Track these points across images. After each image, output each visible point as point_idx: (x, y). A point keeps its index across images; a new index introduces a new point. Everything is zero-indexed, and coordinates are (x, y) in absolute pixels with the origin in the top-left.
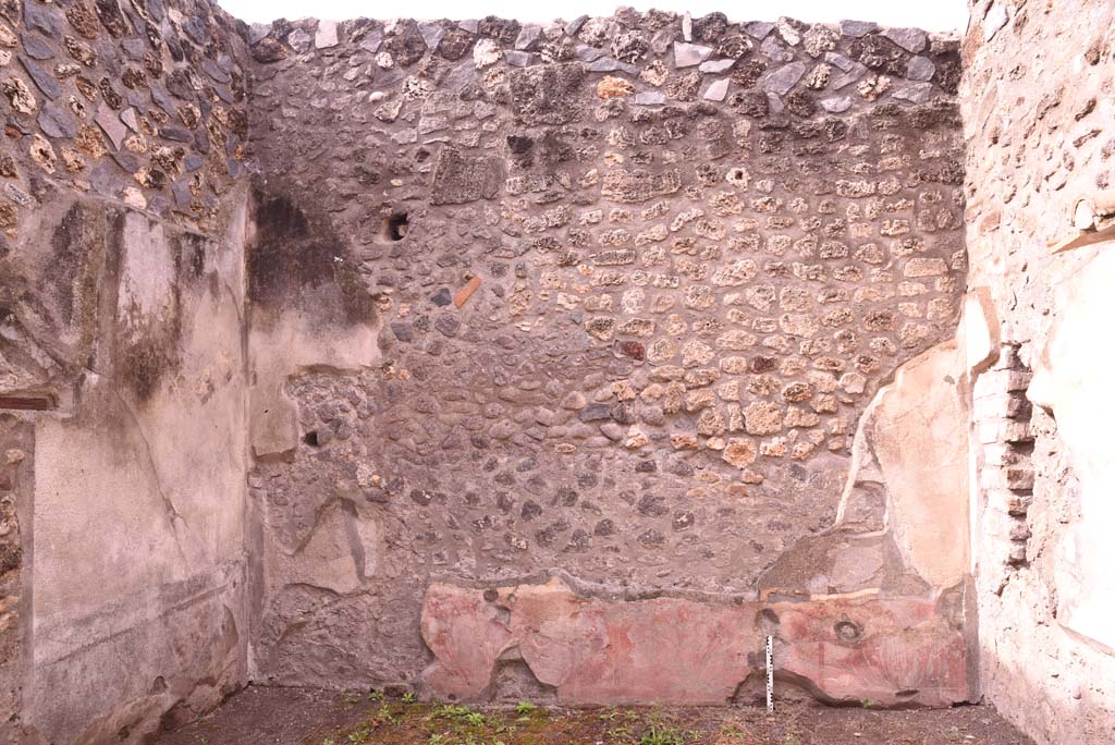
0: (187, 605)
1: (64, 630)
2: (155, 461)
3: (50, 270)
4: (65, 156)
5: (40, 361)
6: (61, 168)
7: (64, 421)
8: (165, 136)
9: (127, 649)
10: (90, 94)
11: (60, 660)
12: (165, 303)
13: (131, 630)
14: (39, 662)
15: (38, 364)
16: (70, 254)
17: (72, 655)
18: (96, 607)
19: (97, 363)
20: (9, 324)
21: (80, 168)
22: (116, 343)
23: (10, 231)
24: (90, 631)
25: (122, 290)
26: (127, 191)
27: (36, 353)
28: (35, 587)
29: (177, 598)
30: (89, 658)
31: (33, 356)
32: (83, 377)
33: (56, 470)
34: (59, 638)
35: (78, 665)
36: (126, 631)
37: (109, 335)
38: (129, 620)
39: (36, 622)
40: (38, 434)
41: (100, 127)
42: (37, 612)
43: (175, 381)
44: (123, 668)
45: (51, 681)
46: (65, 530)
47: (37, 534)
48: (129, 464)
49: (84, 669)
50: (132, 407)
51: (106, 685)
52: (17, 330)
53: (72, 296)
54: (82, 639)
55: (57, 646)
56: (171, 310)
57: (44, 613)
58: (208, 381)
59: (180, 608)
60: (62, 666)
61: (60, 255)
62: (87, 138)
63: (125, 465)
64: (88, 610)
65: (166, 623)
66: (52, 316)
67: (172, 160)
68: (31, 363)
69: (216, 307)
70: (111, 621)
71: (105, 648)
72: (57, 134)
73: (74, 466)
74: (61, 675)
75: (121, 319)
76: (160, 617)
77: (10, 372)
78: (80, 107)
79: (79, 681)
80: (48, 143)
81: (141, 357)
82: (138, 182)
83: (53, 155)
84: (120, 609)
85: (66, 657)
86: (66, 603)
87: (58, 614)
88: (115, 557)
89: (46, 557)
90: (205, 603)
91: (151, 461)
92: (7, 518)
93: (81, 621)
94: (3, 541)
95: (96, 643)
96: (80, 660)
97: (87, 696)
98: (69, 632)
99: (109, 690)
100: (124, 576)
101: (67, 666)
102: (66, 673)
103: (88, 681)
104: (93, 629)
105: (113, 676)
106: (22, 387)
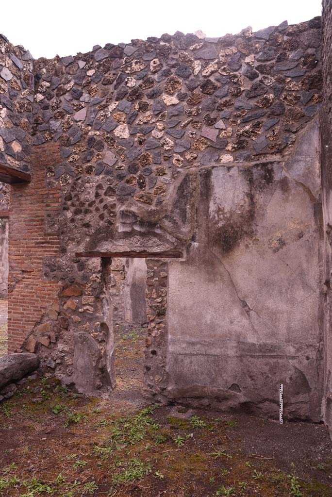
0: (259, 357)
1: (182, 343)
2: (234, 281)
3: (176, 205)
4: (187, 157)
5: (171, 240)
6: (185, 162)
7: (182, 262)
8: (245, 122)
9: (215, 364)
10: (197, 126)
11: (180, 354)
12: (242, 203)
13: (217, 356)
14: (171, 351)
15: (170, 241)
16: (184, 196)
17: (186, 355)
18: (198, 340)
19: (197, 238)
20: (157, 228)
21: (195, 158)
22: (208, 228)
23: (162, 194)
24: (194, 348)
25: (211, 204)
26: (221, 158)
27: (168, 237)
28: (169, 324)
29: (250, 351)
30: (193, 358)
31: (168, 238)
32: (190, 244)
33: (178, 281)
34: (180, 346)
35: (189, 360)
36: (214, 355)
37: (204, 225)
38: (217, 351)
39: (170, 337)
40: (169, 267)
41: (204, 137)
42: (170, 333)
43: (251, 242)
44: (212, 371)
45: (176, 360)
46: (182, 305)
47: (170, 304)
48: (217, 282)
49: (191, 362)
50: (219, 256)
51: (202, 373)
52: (161, 230)
53: (186, 212)
54: (190, 350)
55: (179, 349)
56: (247, 207)
57: (173, 334)
58: (279, 240)
59: (252, 356)
60: (181, 357)
61: (180, 197)
63: (215, 281)
64: (193, 340)
65: (241, 361)
66: (177, 222)
67: (251, 130)
68: (168, 241)
69: (287, 197)
70: (206, 348)
71: (202, 358)
72: (183, 150)
73: (187, 280)
74: (180, 360)
75: (211, 217)
76: (237, 356)
77: (162, 245)
78: (192, 134)
79: (188, 366)
80: (179, 155)
81: (225, 232)
82: (228, 150)
83: (182, 159)
84: (212, 345)
85: (183, 354)
86: (183, 333)
87: (179, 337)
88: (209, 322)
89: (174, 313)
90: (275, 360)
91: (231, 281)
92: (161, 296)
93: (190, 343)
94: (158, 304)
95: (197, 354)
96: (189, 358)
97: (192, 374)
98: (184, 345)
99: (204, 376)
100: (214, 331)
101: (183, 358)
102: (182, 360)
103: (193, 368)
104: (196, 348)
105: (206, 371)
106: (167, 250)
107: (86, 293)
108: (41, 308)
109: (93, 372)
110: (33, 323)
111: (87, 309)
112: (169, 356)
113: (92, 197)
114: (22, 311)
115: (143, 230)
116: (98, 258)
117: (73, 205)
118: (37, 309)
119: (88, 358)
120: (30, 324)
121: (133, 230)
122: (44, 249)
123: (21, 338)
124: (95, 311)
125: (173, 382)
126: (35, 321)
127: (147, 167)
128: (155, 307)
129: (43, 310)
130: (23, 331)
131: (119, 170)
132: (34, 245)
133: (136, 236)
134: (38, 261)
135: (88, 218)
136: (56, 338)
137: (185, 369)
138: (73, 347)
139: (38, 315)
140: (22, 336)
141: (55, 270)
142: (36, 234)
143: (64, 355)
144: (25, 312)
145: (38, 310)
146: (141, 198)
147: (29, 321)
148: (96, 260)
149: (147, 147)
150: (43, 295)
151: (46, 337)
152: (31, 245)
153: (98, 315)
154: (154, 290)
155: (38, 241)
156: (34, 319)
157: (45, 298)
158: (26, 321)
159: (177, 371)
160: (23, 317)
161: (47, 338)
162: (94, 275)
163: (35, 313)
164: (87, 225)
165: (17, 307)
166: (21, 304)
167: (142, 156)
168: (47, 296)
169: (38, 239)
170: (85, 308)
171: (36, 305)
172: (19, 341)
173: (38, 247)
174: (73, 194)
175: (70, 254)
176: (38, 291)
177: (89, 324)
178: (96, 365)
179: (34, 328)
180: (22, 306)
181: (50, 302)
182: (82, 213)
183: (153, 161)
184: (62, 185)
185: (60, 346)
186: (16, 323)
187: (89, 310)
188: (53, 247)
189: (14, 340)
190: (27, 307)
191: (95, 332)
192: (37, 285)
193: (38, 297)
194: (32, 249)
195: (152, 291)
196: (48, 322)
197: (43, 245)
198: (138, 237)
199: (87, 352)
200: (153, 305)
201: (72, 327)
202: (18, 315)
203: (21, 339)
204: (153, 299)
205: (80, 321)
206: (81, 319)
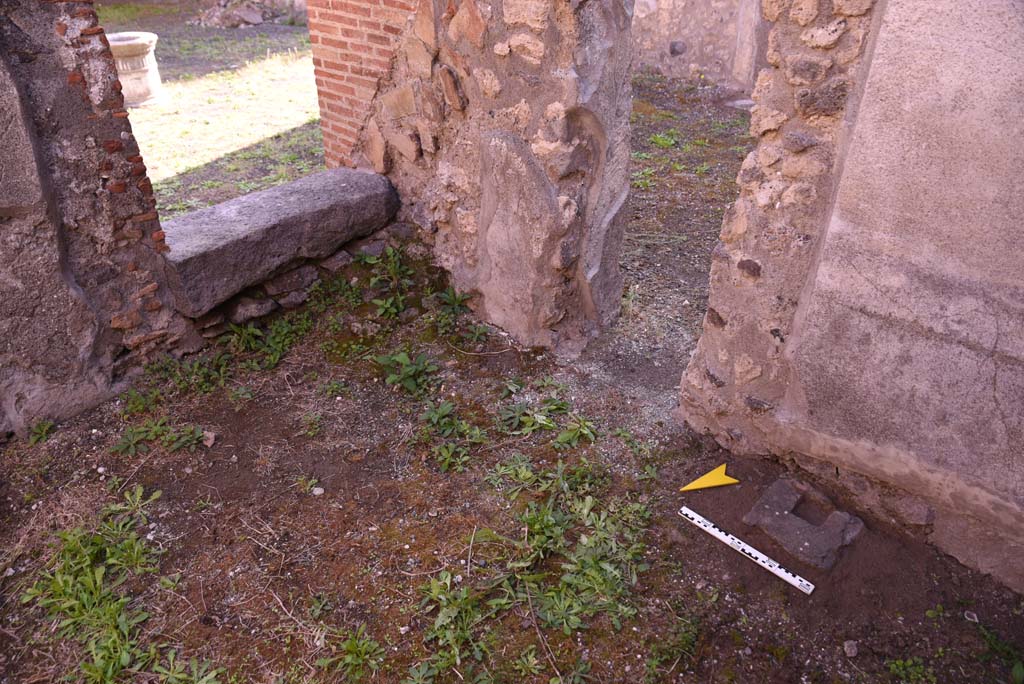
1: (887, 269)
14: (824, 287)
17: (888, 322)
18: (977, 275)
24: (944, 307)
28: (847, 163)
30: (920, 347)
34: (871, 275)
35: (894, 348)
39: (836, 224)
42: (843, 208)
44: (998, 426)
45: (839, 330)
46: (950, 80)
47: (879, 68)
49: (905, 359)
51: (942, 419)
54: (919, 308)
57: (853, 216)
60: (864, 324)
64: (951, 268)
71: (968, 362)
74: (855, 334)
79: (886, 369)
86: (904, 226)
87: (882, 237)
89: (886, 119)
92: (837, 14)
93: (930, 277)
94: (814, 58)
95: (948, 338)
96: (901, 339)
97: (895, 402)
98: (896, 281)
99: (945, 432)
101: (872, 330)
102: (866, 339)
103: (906, 382)
104: (952, 308)
105: (966, 419)
109: (533, 275)
110: (370, 78)
111: (523, 48)
112: (810, 305)
114: (344, 39)
118: (377, 33)
119: (518, 227)
120: (363, 83)
123: (349, 123)
124: (551, 58)
125: (803, 400)
126: (374, 75)
128: (795, 72)
129: (391, 37)
130: (352, 103)
136: (435, 139)
137: (868, 375)
138: (478, 179)
140: (351, 120)
143: (453, 198)
144: (349, 40)
145: (381, 38)
147: (360, 72)
151: (409, 132)
153: (559, 73)
156: (373, 68)
158: (354, 71)
159: (832, 369)
160: (346, 57)
161: (411, 137)
163: (375, 46)
165: (329, 23)
166: (337, 12)
170: (515, 41)
171: (372, 18)
172: (345, 132)
177: (526, 107)
178: (542, 256)
179: (375, 96)
180: (340, 19)
185: (444, 170)
186: (332, 76)
187: (529, 53)
189: (334, 128)
190: (352, 22)
196: (410, 83)
199: (515, 208)
201: (475, 111)
202: (333, 49)
203: (349, 128)
204: (792, 28)
205: (498, 89)
206: (501, 82)
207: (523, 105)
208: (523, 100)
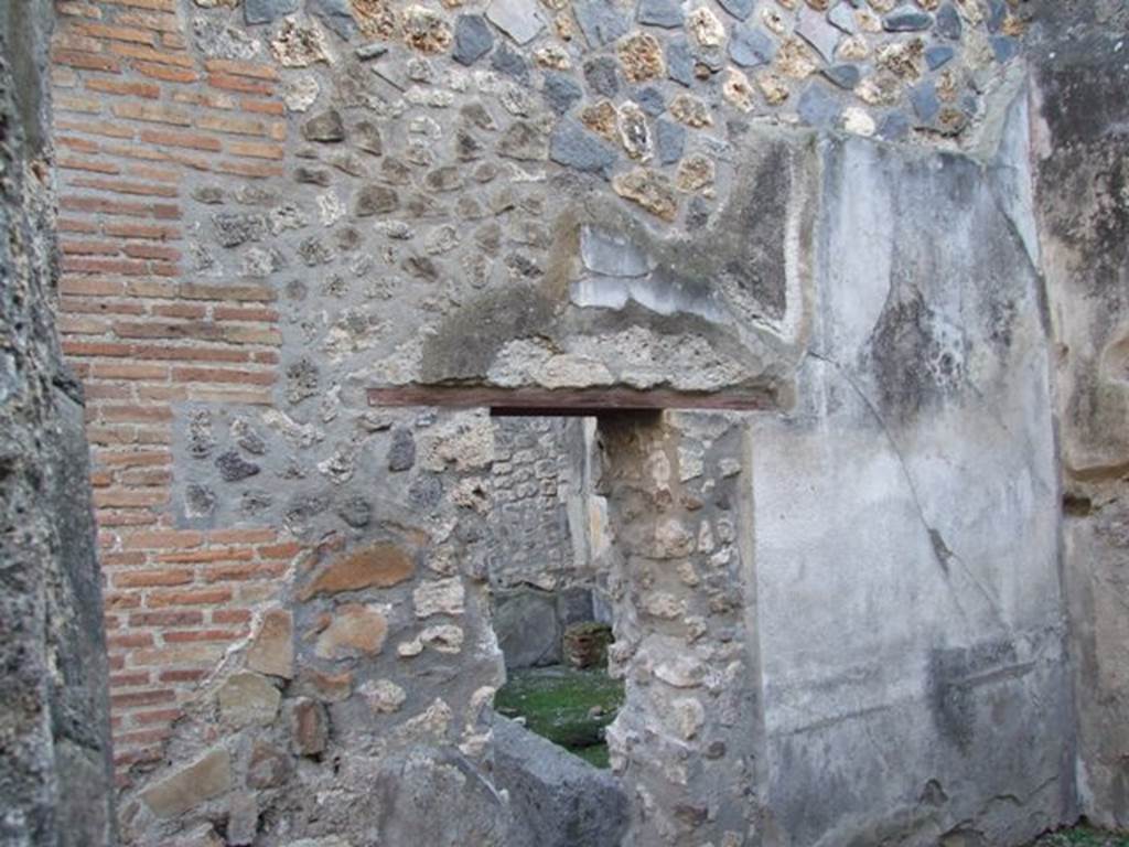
1: (800, 693)
4: (763, 85)
6: (759, 103)
8: (892, 27)
9: (884, 733)
13: (889, 707)
14: (772, 729)
15: (749, 352)
16: (777, 208)
17: (810, 730)
18: (840, 669)
20: (712, 304)
21: (785, 98)
23: (706, 191)
24: (833, 700)
26: (845, 115)
27: (745, 337)
30: (832, 733)
32: (807, 365)
34: (794, 702)
35: (821, 744)
36: (882, 709)
38: (886, 694)
39: (765, 679)
40: (753, 439)
41: (803, 38)
42: (767, 665)
43: (936, 366)
44: (881, 759)
45: (787, 753)
49: (827, 749)
51: (858, 776)
52: (721, 311)
54: (826, 707)
55: (793, 714)
56: (922, 266)
57: (773, 668)
60: (800, 740)
62: (788, 56)
64: (828, 673)
65: (940, 706)
67: (905, 58)
68: (741, 351)
70: (862, 690)
71: (853, 727)
72: (753, 61)
73: (802, 482)
74: (798, 752)
76: (929, 696)
77: (719, 364)
78: (776, 19)
79: (821, 764)
80: (741, 74)
82: (861, 98)
83: (749, 88)
84: (873, 676)
85: (805, 729)
86: (800, 660)
87: (791, 673)
88: (863, 606)
90: (1001, 685)
91: (907, 476)
92: (727, 543)
93: (821, 685)
94: (720, 573)
95: (841, 718)
96: (821, 736)
97: (833, 787)
98: (806, 698)
100: (876, 631)
101: (806, 741)
102: (805, 751)
103: (833, 766)
104: (837, 697)
105: (867, 767)
106: (735, 381)
107: (435, 565)
108: (168, 676)
111: (438, 640)
112: (769, 754)
113: (445, 150)
115: (666, 307)
116: (480, 410)
117: (345, 168)
121: (631, 302)
122: (181, 365)
125: (783, 833)
127: (650, 83)
129: (179, 688)
131: (553, 66)
132: (108, 338)
133: (637, 328)
134: (140, 427)
135: (427, 238)
136: (261, 817)
137: (813, 777)
139: (143, 720)
141: (256, 471)
142: (124, 281)
145: (149, 695)
146: (639, 190)
148: (473, 419)
149: (649, 14)
150: (179, 609)
152: (83, 340)
154: (705, 526)
155: (139, 320)
157: (198, 619)
159: (793, 791)
161: (210, 833)
162: (468, 485)
163: (128, 713)
164: (424, 268)
167: (633, 40)
168: (207, 612)
169: (139, 311)
170: (427, 635)
171: (131, 668)
173: (145, 354)
174: (350, 119)
175: (339, 394)
176: (149, 590)
177: (444, 707)
181: (231, 637)
182: (402, 213)
183: (667, 71)
184: (287, 61)
187: (444, 642)
188: (243, 358)
191: (478, 733)
192: (139, 558)
193: (147, 619)
194: (94, 361)
195: (697, 529)
196: (221, 744)
197: (178, 344)
198: (644, 332)
200: (705, 577)
204: (701, 558)
205: (403, 697)
206: (405, 689)
207: (441, 704)
208: (438, 700)
